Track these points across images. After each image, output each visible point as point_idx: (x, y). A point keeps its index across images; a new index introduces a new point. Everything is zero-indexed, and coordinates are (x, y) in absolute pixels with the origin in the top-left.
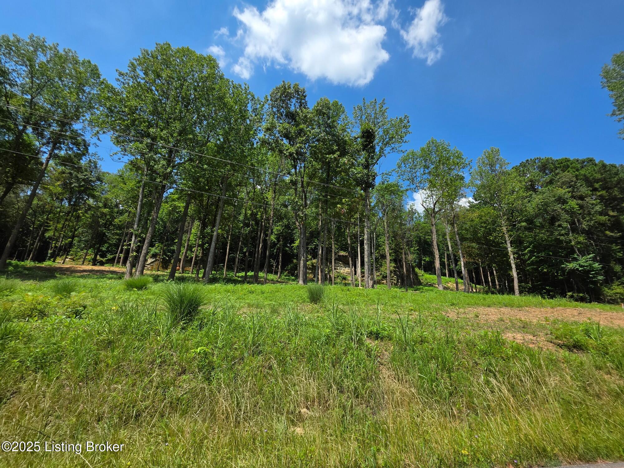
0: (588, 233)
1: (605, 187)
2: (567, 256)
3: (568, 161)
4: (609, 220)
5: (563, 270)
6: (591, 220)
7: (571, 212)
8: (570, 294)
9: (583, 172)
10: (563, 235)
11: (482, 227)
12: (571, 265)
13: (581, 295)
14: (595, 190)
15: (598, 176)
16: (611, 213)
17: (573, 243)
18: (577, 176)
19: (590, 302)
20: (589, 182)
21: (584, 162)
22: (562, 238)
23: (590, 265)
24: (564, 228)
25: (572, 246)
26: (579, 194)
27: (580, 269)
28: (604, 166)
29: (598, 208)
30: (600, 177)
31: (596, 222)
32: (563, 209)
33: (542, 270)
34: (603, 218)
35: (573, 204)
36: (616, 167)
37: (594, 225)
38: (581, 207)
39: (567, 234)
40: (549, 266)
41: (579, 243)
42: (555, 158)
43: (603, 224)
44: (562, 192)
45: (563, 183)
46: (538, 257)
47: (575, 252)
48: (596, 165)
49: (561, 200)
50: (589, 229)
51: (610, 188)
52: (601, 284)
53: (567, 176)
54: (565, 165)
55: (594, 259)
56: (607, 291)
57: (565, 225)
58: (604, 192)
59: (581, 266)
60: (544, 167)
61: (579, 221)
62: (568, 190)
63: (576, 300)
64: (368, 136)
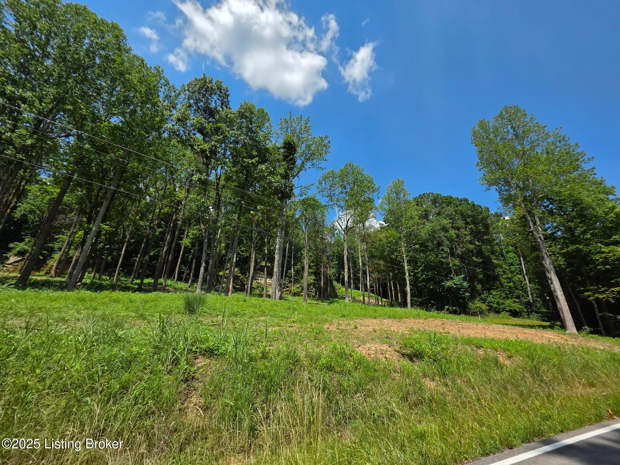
0: (462, 258)
1: (474, 223)
2: (446, 276)
3: (452, 198)
4: (475, 248)
5: (443, 287)
6: (463, 247)
7: (451, 240)
8: (447, 307)
9: (460, 208)
10: (444, 258)
11: (388, 246)
12: (449, 284)
13: (454, 308)
14: (467, 223)
15: (470, 213)
16: (477, 243)
17: (451, 265)
18: (456, 211)
19: (460, 314)
20: (464, 217)
21: (461, 201)
22: (443, 260)
23: (461, 284)
24: (446, 252)
25: (450, 267)
26: (457, 225)
27: (455, 286)
28: (474, 205)
29: (468, 238)
30: (471, 214)
31: (466, 249)
32: (445, 237)
33: (429, 286)
34: (471, 246)
35: (452, 232)
36: (481, 208)
37: (465, 251)
38: (458, 236)
39: (447, 257)
40: (434, 283)
41: (454, 265)
42: (443, 195)
43: (472, 252)
44: (446, 222)
45: (447, 216)
46: (427, 275)
47: (452, 273)
48: (469, 204)
49: (445, 229)
50: (462, 255)
51: (477, 224)
52: (468, 300)
53: (450, 210)
54: (449, 201)
55: (464, 279)
56: (471, 305)
57: (446, 249)
58: (472, 226)
59: (455, 284)
60: (436, 200)
61: (455, 247)
62: (449, 221)
63: (451, 313)
64: (290, 147)
